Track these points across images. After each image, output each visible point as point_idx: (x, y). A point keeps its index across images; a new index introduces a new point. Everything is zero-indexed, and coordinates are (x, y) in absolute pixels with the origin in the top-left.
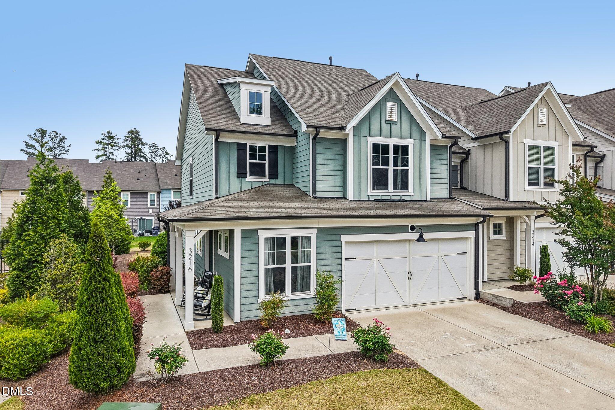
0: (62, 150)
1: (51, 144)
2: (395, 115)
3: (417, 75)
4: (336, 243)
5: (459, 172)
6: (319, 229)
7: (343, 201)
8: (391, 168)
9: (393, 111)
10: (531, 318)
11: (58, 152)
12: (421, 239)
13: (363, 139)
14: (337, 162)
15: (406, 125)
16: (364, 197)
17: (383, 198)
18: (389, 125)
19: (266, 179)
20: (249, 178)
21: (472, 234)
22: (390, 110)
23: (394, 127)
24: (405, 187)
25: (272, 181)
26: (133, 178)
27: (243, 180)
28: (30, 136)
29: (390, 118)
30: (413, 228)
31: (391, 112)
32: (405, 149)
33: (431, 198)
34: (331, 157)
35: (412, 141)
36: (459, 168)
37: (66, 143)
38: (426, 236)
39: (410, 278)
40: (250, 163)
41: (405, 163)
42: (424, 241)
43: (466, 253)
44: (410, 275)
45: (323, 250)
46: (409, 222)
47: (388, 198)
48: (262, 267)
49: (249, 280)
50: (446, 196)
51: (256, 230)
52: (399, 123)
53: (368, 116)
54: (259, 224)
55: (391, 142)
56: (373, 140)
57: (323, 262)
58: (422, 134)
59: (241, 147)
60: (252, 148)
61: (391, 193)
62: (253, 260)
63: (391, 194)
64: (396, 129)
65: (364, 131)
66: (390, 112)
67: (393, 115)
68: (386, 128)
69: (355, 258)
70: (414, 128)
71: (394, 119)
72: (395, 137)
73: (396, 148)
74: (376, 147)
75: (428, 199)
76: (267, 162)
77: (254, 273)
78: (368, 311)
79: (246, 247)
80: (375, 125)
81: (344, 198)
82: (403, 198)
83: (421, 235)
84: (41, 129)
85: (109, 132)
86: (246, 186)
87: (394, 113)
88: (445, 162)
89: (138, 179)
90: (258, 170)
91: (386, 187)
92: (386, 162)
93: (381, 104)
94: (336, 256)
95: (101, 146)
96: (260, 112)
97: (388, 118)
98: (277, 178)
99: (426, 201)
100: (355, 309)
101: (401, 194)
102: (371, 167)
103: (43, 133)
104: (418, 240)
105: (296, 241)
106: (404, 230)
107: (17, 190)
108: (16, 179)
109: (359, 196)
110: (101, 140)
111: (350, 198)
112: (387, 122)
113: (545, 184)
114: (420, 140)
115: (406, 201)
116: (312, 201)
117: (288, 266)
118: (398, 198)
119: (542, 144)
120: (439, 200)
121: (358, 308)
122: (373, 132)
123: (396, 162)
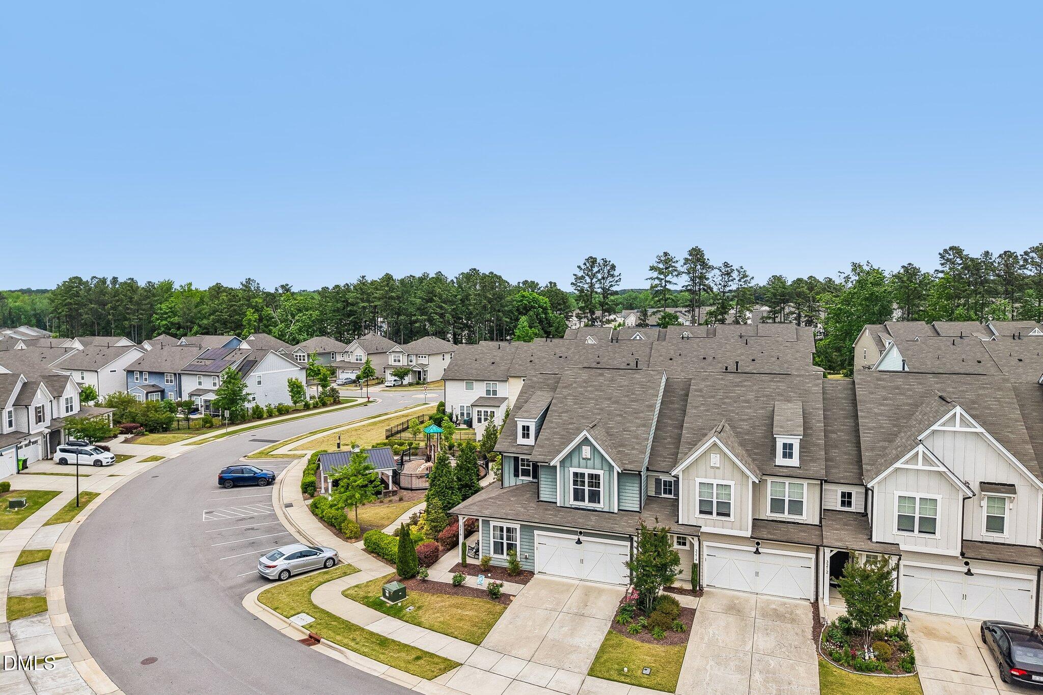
0: (611, 282)
1: (599, 276)
4: (532, 534)
6: (521, 526)
7: (553, 505)
8: (586, 488)
11: (607, 283)
12: (579, 542)
13: (566, 469)
15: (598, 461)
16: (567, 505)
17: (581, 507)
18: (585, 461)
19: (530, 479)
21: (628, 544)
23: (588, 461)
24: (598, 501)
25: (534, 480)
27: (517, 478)
28: (579, 267)
29: (586, 456)
30: (581, 533)
32: (598, 476)
33: (619, 510)
34: (549, 477)
35: (602, 471)
37: (617, 272)
39: (582, 563)
40: (521, 468)
41: (598, 486)
42: (580, 544)
43: (627, 555)
44: (582, 561)
45: (524, 536)
47: (585, 508)
48: (492, 540)
49: (486, 545)
50: (638, 510)
51: (489, 521)
52: (592, 459)
53: (570, 455)
54: (491, 519)
55: (587, 472)
56: (573, 470)
57: (523, 543)
58: (611, 468)
59: (516, 459)
60: (523, 460)
61: (586, 504)
62: (488, 535)
64: (590, 463)
65: (567, 464)
66: (585, 453)
67: (587, 454)
68: (583, 462)
69: (545, 544)
70: (604, 463)
72: (590, 468)
73: (591, 476)
74: (576, 475)
75: (616, 511)
77: (488, 542)
78: (553, 575)
79: (484, 528)
80: (575, 460)
81: (555, 503)
82: (595, 508)
83: (579, 540)
84: (591, 257)
85: (666, 254)
86: (519, 482)
87: (589, 453)
90: (526, 473)
92: (583, 484)
93: (578, 448)
94: (531, 540)
95: (655, 274)
96: (528, 437)
97: (584, 457)
99: (614, 513)
100: (545, 572)
101: (594, 506)
102: (572, 487)
103: (592, 261)
104: (577, 543)
105: (509, 530)
106: (574, 533)
107: (520, 377)
108: (521, 365)
109: (564, 504)
110: (655, 265)
111: (558, 505)
112: (583, 459)
113: (718, 514)
114: (610, 471)
115: (596, 511)
116: (533, 505)
117: (505, 542)
118: (592, 508)
119: (715, 482)
120: (626, 512)
121: (547, 572)
122: (573, 464)
123: (590, 485)
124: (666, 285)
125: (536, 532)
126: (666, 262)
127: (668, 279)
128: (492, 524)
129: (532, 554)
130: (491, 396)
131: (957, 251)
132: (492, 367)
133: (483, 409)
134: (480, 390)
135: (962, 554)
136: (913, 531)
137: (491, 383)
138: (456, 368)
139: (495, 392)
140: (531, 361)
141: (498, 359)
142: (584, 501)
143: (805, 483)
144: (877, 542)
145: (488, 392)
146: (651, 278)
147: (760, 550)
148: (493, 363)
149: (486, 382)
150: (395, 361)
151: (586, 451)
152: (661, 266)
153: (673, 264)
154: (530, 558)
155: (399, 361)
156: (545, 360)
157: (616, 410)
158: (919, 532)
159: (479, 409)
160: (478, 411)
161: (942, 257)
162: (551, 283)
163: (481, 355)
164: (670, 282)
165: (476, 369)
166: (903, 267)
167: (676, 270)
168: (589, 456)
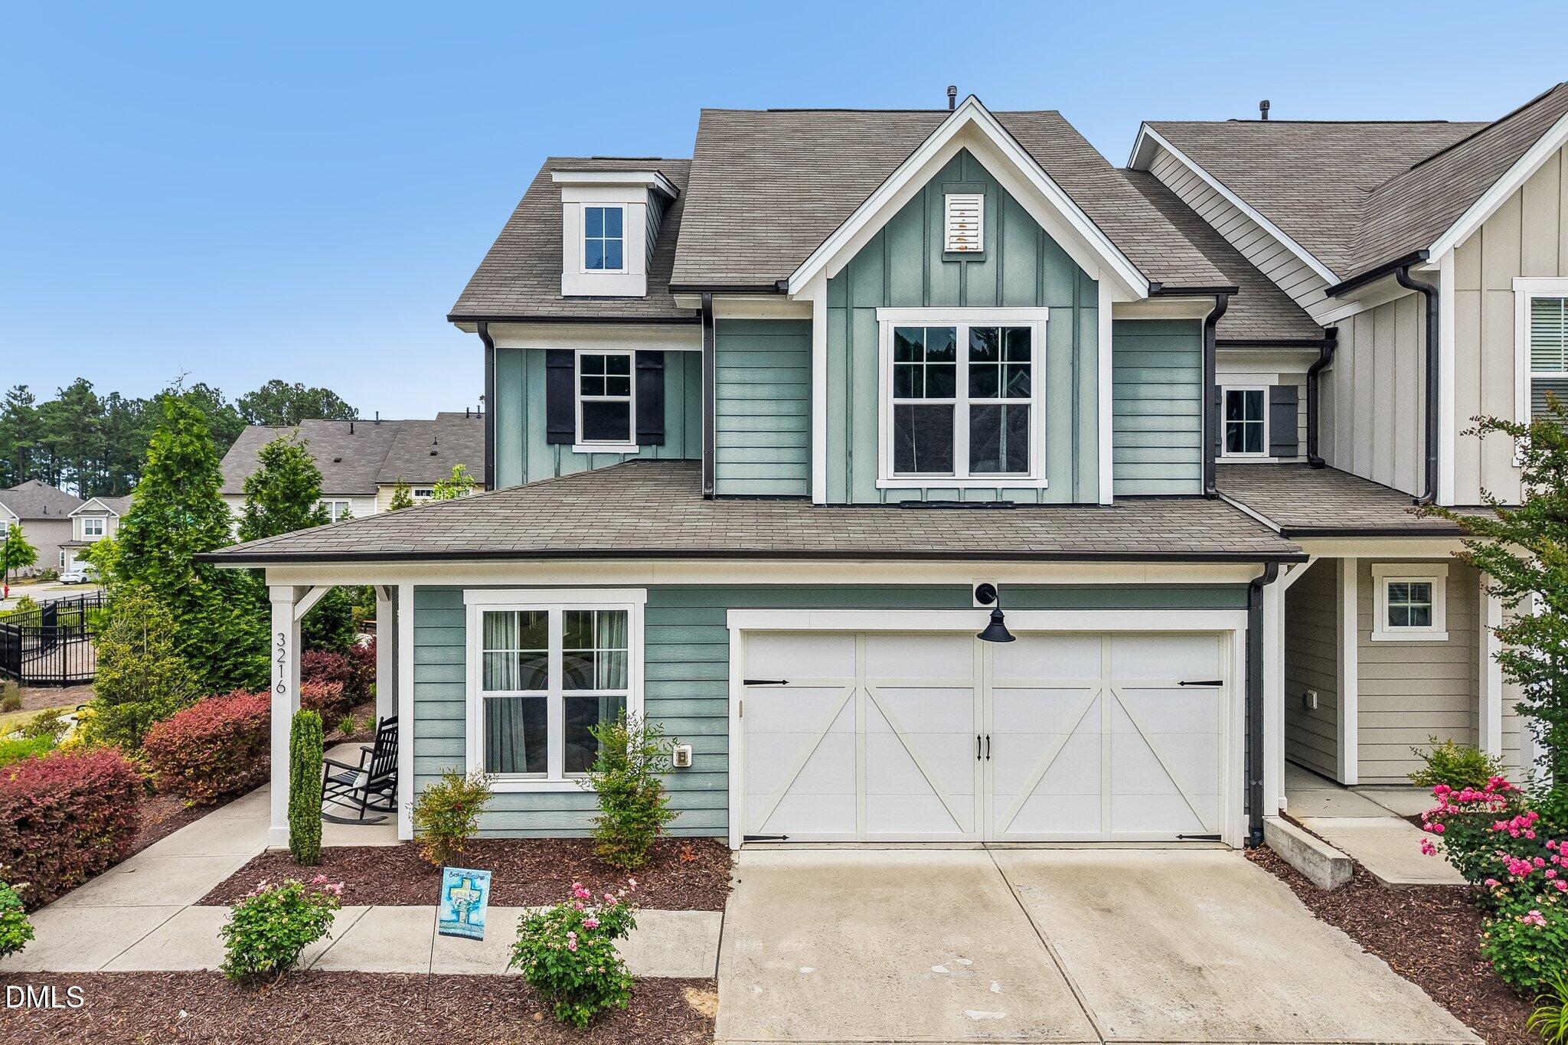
2: (974, 233)
3: (1265, 106)
4: (711, 634)
5: (1302, 407)
6: (653, 590)
7: (793, 508)
8: (962, 402)
9: (967, 220)
10: (1373, 945)
12: (996, 632)
13: (860, 318)
14: (786, 391)
15: (1019, 264)
16: (863, 494)
17: (933, 497)
18: (954, 269)
19: (629, 447)
20: (582, 446)
21: (1236, 620)
22: (960, 220)
23: (974, 270)
24: (1019, 462)
25: (648, 453)
27: (564, 449)
29: (959, 245)
30: (986, 594)
31: (962, 225)
32: (1020, 339)
33: (1116, 497)
34: (769, 375)
35: (1042, 313)
36: (1302, 394)
38: (1015, 620)
39: (984, 755)
40: (584, 403)
41: (1021, 385)
42: (1007, 637)
43: (1220, 683)
44: (984, 746)
45: (666, 653)
46: (973, 574)
47: (952, 497)
48: (476, 697)
49: (440, 728)
50: (1193, 488)
51: (458, 590)
52: (991, 259)
53: (880, 246)
54: (465, 573)
55: (962, 321)
56: (892, 319)
57: (668, 690)
58: (1083, 288)
59: (558, 361)
60: (590, 363)
61: (962, 479)
62: (450, 673)
63: (961, 485)
64: (980, 277)
65: (865, 291)
66: (957, 226)
67: (967, 233)
68: (943, 276)
69: (784, 682)
70: (1050, 268)
71: (974, 246)
72: (980, 304)
73: (984, 340)
74: (907, 341)
75: (1106, 499)
76: (632, 399)
77: (452, 710)
78: (825, 846)
79: (428, 637)
80: (905, 271)
81: (809, 498)
82: (1007, 497)
83: (997, 619)
86: (572, 469)
87: (974, 226)
88: (1189, 375)
90: (606, 423)
91: (943, 463)
92: (943, 382)
93: (925, 203)
94: (708, 671)
96: (615, 262)
97: (952, 246)
98: (661, 443)
99: (1095, 505)
100: (785, 838)
101: (999, 485)
102: (888, 401)
104: (985, 636)
105: (579, 623)
107: (410, 486)
108: (409, 462)
109: (848, 490)
111: (819, 497)
112: (948, 259)
114: (1076, 308)
115: (1015, 506)
117: (555, 695)
118: (991, 498)
120: (1152, 504)
121: (793, 834)
122: (896, 292)
123: (982, 382)
125: (738, 619)
128: (477, 605)
129: (714, 745)
132: (335, 469)
140: (434, 455)
141: (348, 453)
142: (947, 465)
150: (89, 531)
151: (963, 222)
154: (704, 763)
155: (99, 531)
168: (976, 243)
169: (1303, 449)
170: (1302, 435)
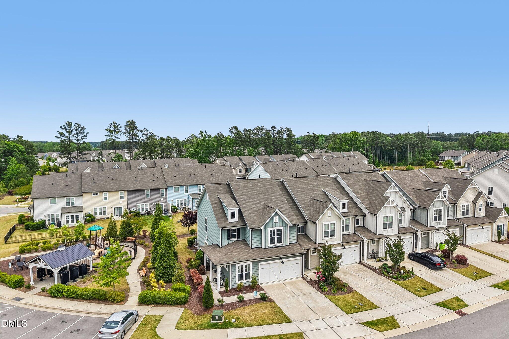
0: (82, 137)
1: (75, 132)
4: (258, 265)
5: (304, 228)
6: (252, 262)
7: (260, 248)
8: (276, 237)
10: (312, 286)
11: (80, 137)
12: (283, 262)
13: (267, 230)
14: (259, 236)
15: (281, 223)
17: (273, 246)
19: (236, 239)
20: (231, 239)
21: (301, 258)
24: (281, 242)
25: (238, 239)
26: (151, 180)
27: (229, 240)
28: (61, 127)
30: (281, 258)
32: (281, 230)
33: (290, 244)
34: (257, 235)
35: (283, 227)
36: (304, 227)
37: (85, 131)
38: (284, 260)
40: (232, 234)
41: (281, 234)
43: (300, 262)
44: (280, 272)
45: (254, 267)
47: (275, 246)
48: (237, 274)
49: (234, 277)
50: (296, 242)
51: (235, 264)
53: (269, 222)
55: (276, 229)
56: (270, 229)
57: (254, 271)
58: (286, 224)
59: (229, 230)
60: (232, 230)
61: (276, 244)
62: (235, 272)
64: (277, 224)
65: (267, 227)
69: (263, 269)
70: (283, 223)
72: (277, 227)
73: (278, 230)
74: (271, 231)
75: (289, 245)
76: (237, 233)
77: (235, 275)
78: (267, 283)
79: (233, 269)
80: (271, 225)
81: (261, 247)
84: (69, 122)
85: (114, 123)
86: (230, 242)
88: (295, 231)
89: (154, 181)
90: (234, 236)
92: (274, 235)
93: (273, 217)
94: (257, 269)
95: (109, 133)
96: (234, 217)
97: (275, 222)
98: (240, 238)
99: (288, 246)
101: (279, 244)
102: (269, 237)
103: (70, 124)
105: (246, 266)
106: (278, 259)
107: (91, 192)
108: (88, 185)
109: (266, 247)
110: (108, 128)
111: (263, 248)
112: (275, 223)
113: (331, 236)
114: (286, 226)
115: (281, 247)
116: (251, 251)
117: (244, 273)
118: (278, 246)
119: (329, 223)
120: (293, 244)
121: (264, 282)
122: (270, 227)
123: (278, 235)
124: (115, 139)
125: (260, 263)
126: (115, 126)
127: (116, 136)
128: (237, 265)
129: (258, 275)
130: (70, 206)
131: (236, 128)
132: (67, 188)
133: (70, 215)
134: (62, 203)
135: (399, 233)
136: (387, 228)
137: (70, 198)
138: (39, 190)
139: (73, 204)
140: (94, 183)
141: (69, 183)
142: (274, 243)
143: (350, 218)
144: (378, 235)
145: (68, 204)
146: (108, 135)
147: (346, 247)
148: (67, 186)
149: (66, 198)
151: (276, 219)
152: (112, 129)
153: (119, 128)
154: (257, 277)
156: (103, 182)
157: (268, 199)
158: (389, 228)
159: (67, 215)
160: (66, 216)
161: (231, 130)
162: (18, 136)
163: (55, 181)
164: (117, 138)
165: (56, 190)
166: (218, 134)
167: (120, 132)
168: (277, 221)
169: (304, 232)
170: (304, 231)
